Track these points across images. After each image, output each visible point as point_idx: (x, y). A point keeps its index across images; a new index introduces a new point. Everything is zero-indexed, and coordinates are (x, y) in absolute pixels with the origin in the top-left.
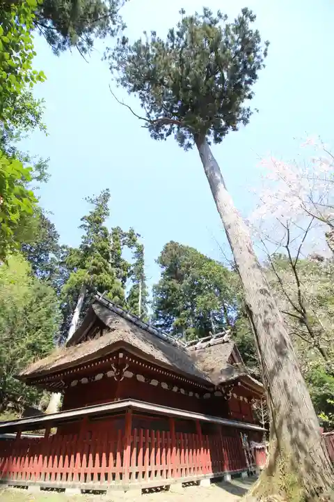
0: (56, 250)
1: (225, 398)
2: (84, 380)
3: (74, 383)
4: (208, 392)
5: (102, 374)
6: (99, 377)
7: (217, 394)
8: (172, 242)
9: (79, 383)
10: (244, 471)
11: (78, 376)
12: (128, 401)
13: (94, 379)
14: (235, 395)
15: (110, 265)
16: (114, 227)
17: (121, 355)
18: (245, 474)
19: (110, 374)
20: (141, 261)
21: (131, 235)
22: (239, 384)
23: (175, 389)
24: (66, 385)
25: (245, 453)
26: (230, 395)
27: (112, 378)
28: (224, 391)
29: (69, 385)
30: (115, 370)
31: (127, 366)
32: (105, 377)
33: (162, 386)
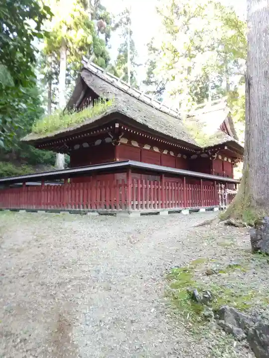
1: (211, 158)
2: (86, 145)
3: (77, 147)
4: (195, 154)
5: (101, 140)
6: (98, 142)
7: (204, 156)
9: (82, 147)
10: (216, 207)
11: (80, 142)
13: (94, 144)
14: (220, 157)
17: (117, 125)
18: (216, 209)
19: (108, 140)
22: (226, 148)
23: (165, 152)
24: (69, 148)
25: (220, 196)
26: (215, 156)
27: (110, 143)
28: (210, 153)
29: (73, 148)
30: (112, 137)
31: (123, 134)
32: (103, 143)
33: (154, 150)
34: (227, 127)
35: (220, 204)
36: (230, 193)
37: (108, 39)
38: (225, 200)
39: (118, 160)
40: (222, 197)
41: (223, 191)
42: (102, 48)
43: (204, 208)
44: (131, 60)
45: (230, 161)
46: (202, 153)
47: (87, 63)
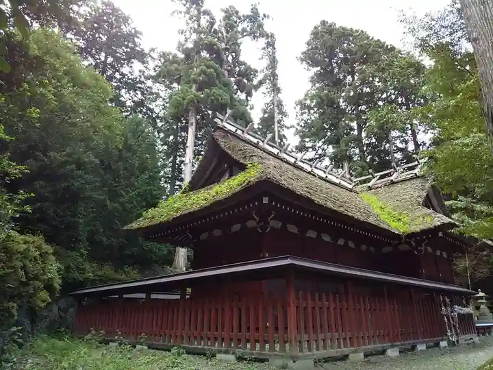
0: (141, 57)
1: (416, 252)
2: (217, 232)
3: (204, 236)
4: (389, 244)
5: (240, 225)
6: (236, 227)
7: (404, 247)
8: (324, 23)
10: (442, 340)
12: (287, 258)
13: (230, 230)
14: (430, 249)
15: (226, 73)
16: (225, 8)
17: (265, 200)
18: (443, 344)
19: (251, 224)
20: (273, 63)
21: (254, 17)
22: (440, 234)
23: (341, 242)
24: (193, 239)
25: (446, 319)
26: (423, 248)
27: (255, 229)
28: (414, 244)
30: (258, 219)
31: (274, 214)
32: (244, 228)
33: (323, 238)
34: (433, 202)
35: (449, 334)
36: (462, 312)
37: (249, 98)
38: (454, 326)
39: (266, 254)
40: (449, 320)
41: (449, 309)
42: (242, 109)
43: (424, 342)
44: (279, 122)
45: (445, 255)
46: (400, 243)
47: (222, 120)
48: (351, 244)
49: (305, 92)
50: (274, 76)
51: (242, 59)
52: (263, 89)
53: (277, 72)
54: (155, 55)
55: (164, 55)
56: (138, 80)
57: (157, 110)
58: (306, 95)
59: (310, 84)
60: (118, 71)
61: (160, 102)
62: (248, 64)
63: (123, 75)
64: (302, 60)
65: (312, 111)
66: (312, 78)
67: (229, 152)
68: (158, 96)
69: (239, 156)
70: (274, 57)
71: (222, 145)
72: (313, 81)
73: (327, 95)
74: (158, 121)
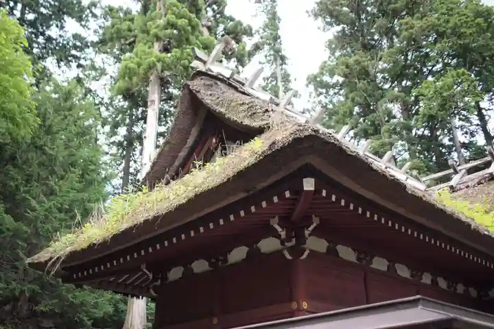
2: (200, 266)
3: (175, 273)
5: (245, 248)
6: (238, 254)
9: (189, 274)
13: (226, 260)
17: (309, 185)
19: (268, 245)
20: (274, 21)
23: (427, 279)
24: (155, 279)
27: (278, 253)
29: (165, 278)
30: (283, 234)
31: (316, 222)
32: (254, 254)
33: (399, 272)
39: (305, 305)
47: (205, 63)
48: (442, 283)
49: (319, 64)
50: (276, 38)
51: (227, 12)
52: (259, 57)
53: (280, 33)
54: (98, 12)
55: (110, 11)
56: (71, 44)
57: (101, 93)
58: (322, 68)
59: (328, 53)
60: (43, 34)
61: (105, 80)
62: (237, 19)
63: (49, 39)
64: (316, 16)
65: (331, 92)
66: (330, 42)
67: (223, 110)
68: (103, 72)
69: (241, 115)
70: (274, 14)
71: (208, 100)
72: (331, 47)
73: (358, 62)
74: (103, 109)
